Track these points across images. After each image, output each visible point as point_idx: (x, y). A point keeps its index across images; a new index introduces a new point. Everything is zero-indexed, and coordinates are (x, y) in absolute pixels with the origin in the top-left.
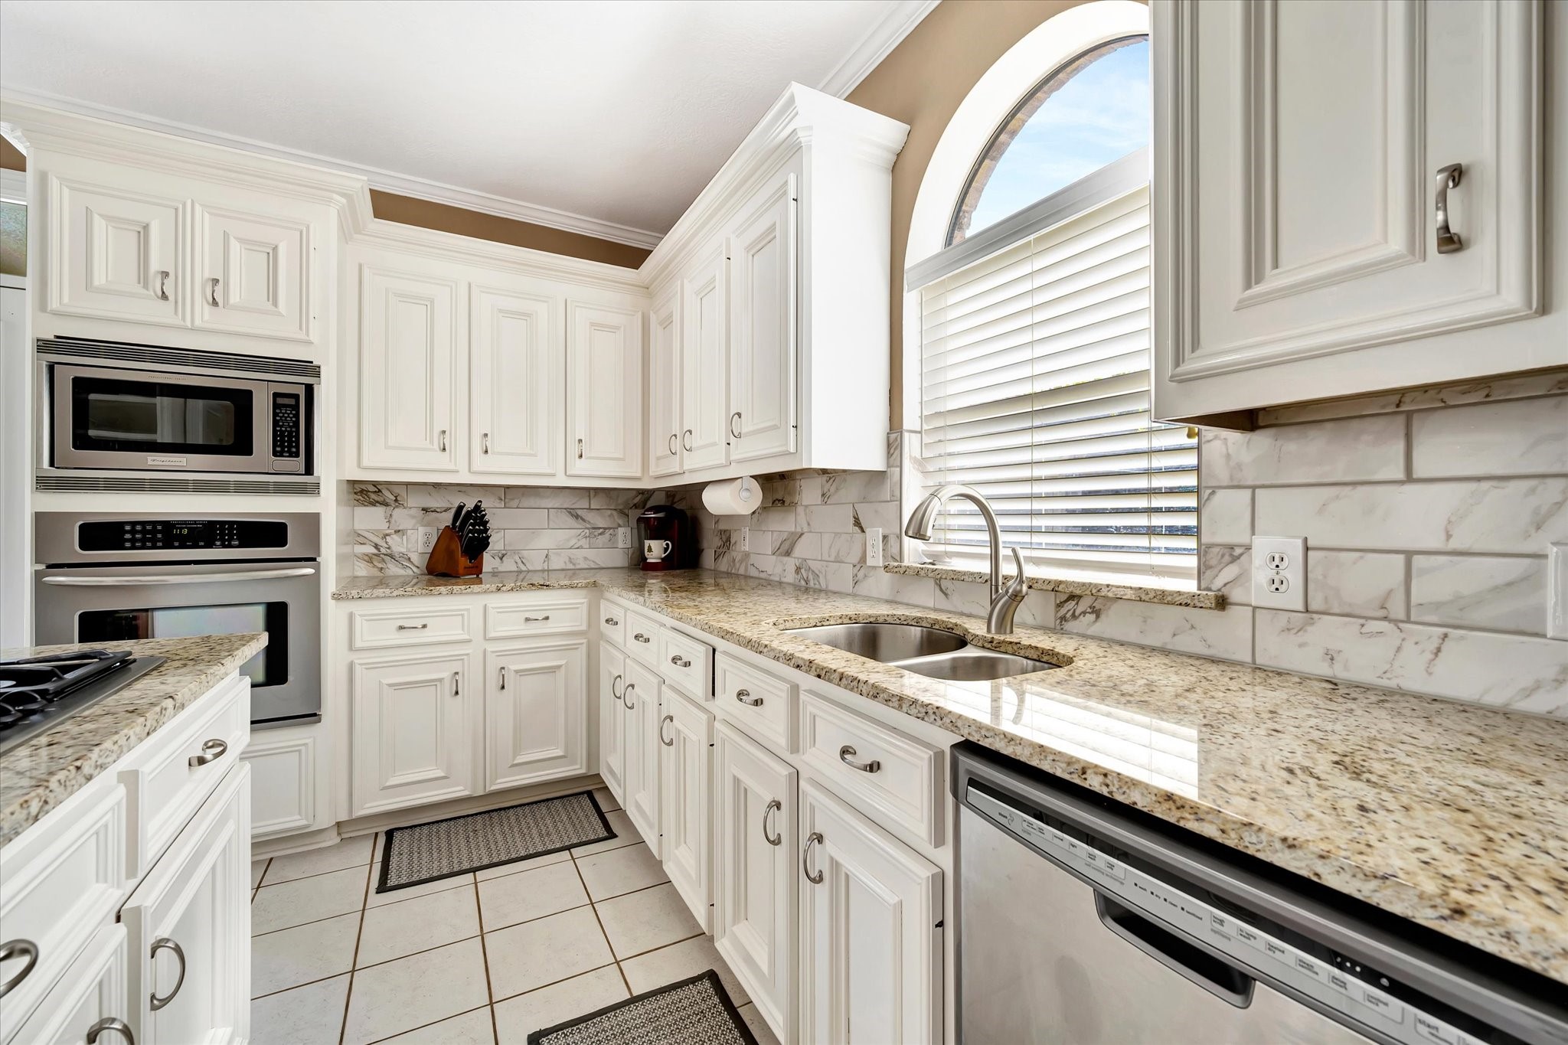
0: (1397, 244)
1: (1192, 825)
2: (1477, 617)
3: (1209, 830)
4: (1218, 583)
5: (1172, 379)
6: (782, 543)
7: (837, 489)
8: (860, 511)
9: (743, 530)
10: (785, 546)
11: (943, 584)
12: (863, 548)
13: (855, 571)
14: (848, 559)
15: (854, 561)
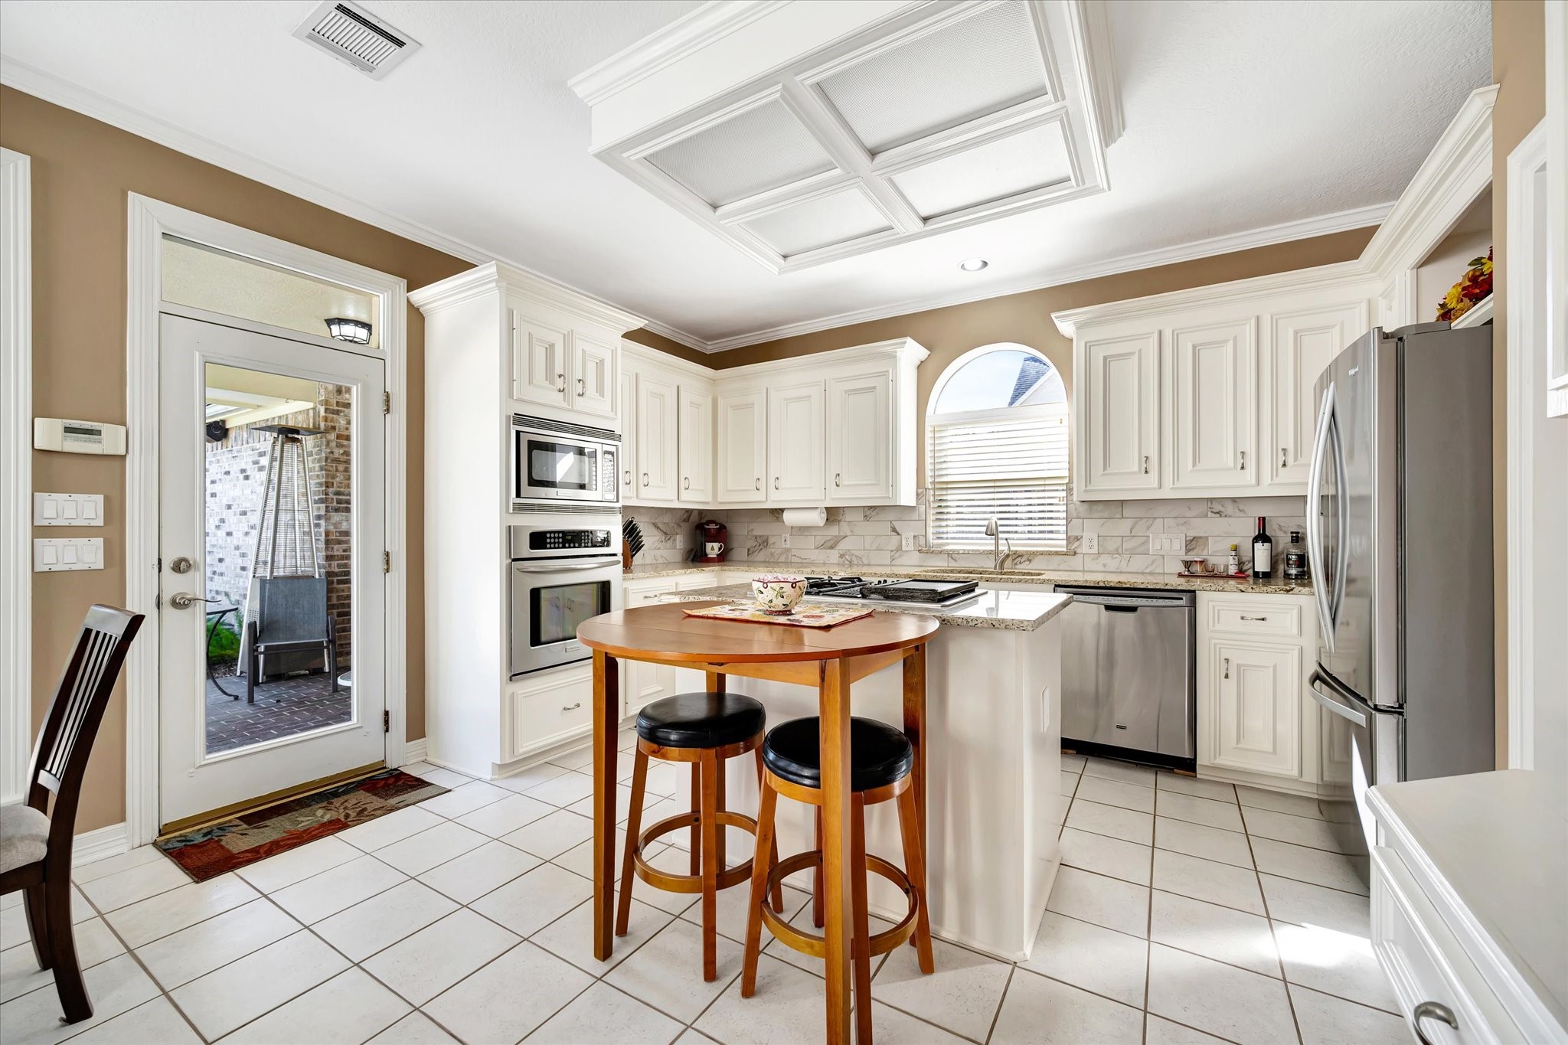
0: (1136, 469)
1: (1124, 586)
2: (1138, 551)
3: (1128, 586)
4: (1073, 547)
5: (1085, 491)
6: (825, 542)
7: (877, 514)
8: (897, 524)
9: (783, 535)
10: (830, 544)
11: (954, 557)
12: (899, 542)
13: (892, 554)
14: (886, 548)
15: (892, 549)
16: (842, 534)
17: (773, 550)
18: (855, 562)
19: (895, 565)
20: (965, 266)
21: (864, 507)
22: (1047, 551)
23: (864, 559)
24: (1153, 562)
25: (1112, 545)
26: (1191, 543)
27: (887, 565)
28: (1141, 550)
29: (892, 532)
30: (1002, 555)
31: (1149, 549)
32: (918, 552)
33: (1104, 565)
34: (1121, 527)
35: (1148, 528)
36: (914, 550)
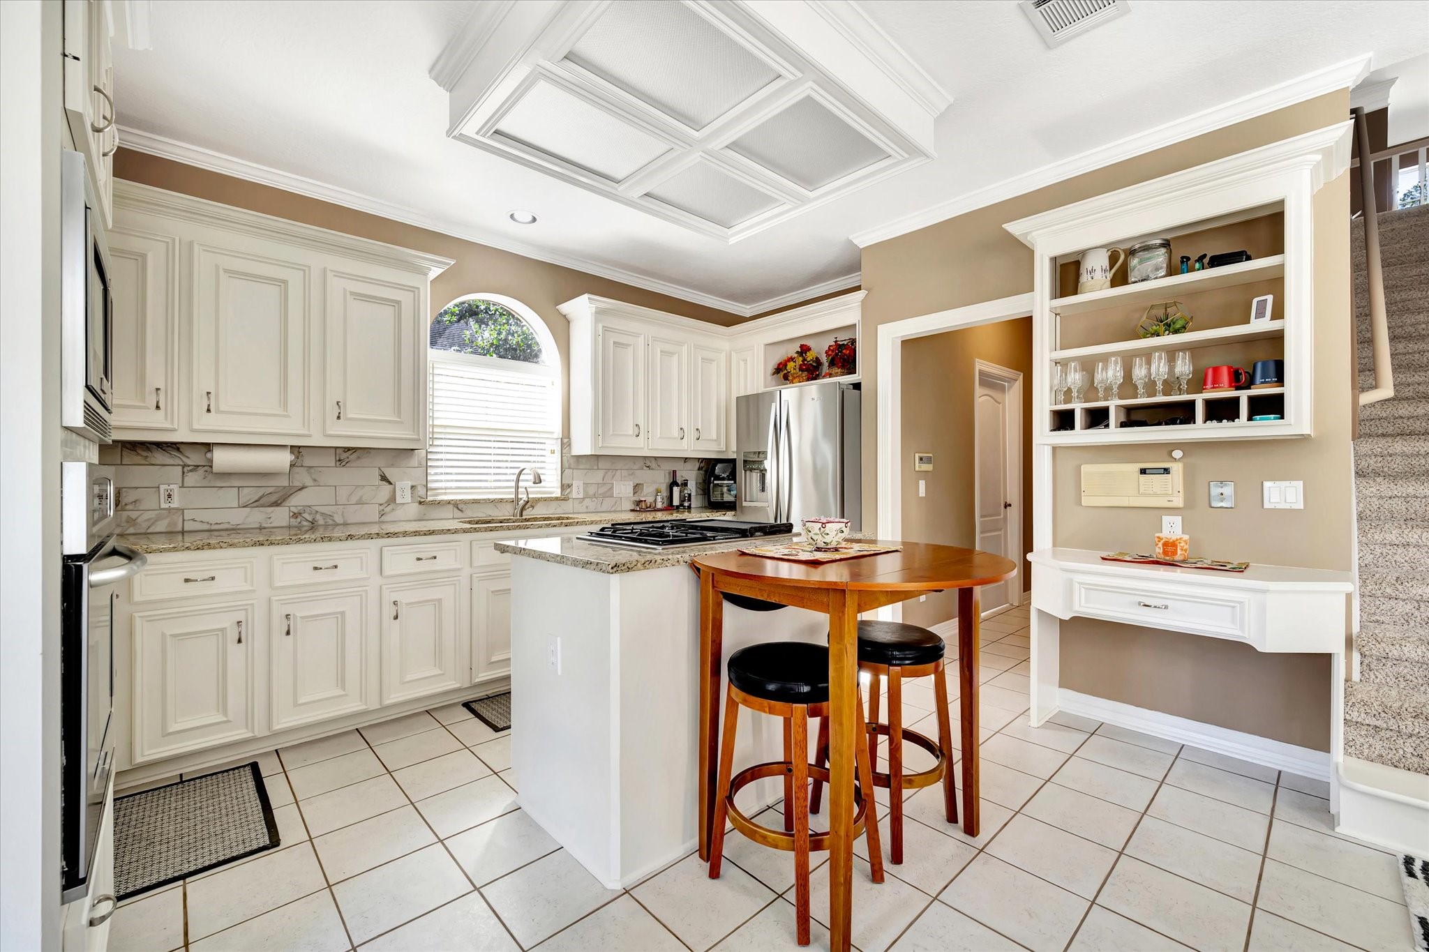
2: (607, 495)
4: (565, 494)
6: (261, 498)
7: (359, 458)
8: (389, 473)
9: (163, 488)
10: (273, 498)
11: (460, 507)
12: (392, 493)
13: (381, 508)
14: (373, 502)
15: (381, 502)
16: (297, 484)
17: (133, 515)
18: (321, 522)
19: (387, 522)
20: (515, 216)
21: (336, 448)
22: (549, 498)
23: (335, 515)
24: (616, 502)
25: (592, 490)
26: (637, 488)
27: (376, 523)
28: (609, 494)
29: (381, 480)
30: (521, 503)
31: (613, 493)
32: (417, 504)
33: (587, 507)
34: (597, 476)
35: (613, 477)
36: (412, 502)
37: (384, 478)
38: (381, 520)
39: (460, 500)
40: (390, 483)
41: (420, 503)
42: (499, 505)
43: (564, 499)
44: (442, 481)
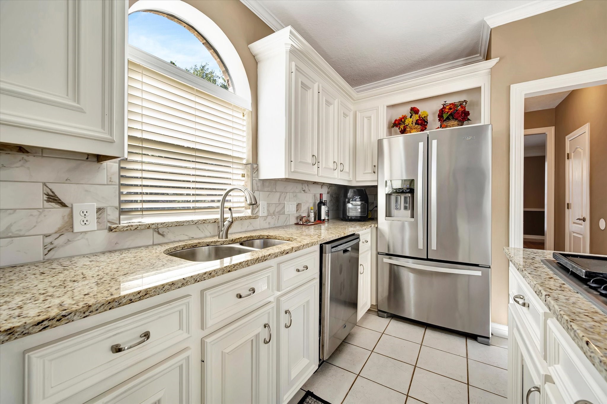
11: (161, 230)
12: (66, 219)
13: (48, 240)
14: (32, 232)
15: (47, 232)
22: (244, 217)
24: (287, 218)
25: (272, 209)
26: (298, 206)
28: (282, 212)
29: (48, 201)
30: (227, 223)
31: (285, 211)
32: (106, 231)
33: (269, 223)
34: (275, 198)
35: (285, 198)
36: (98, 230)
37: (52, 198)
38: (47, 257)
39: (162, 224)
40: (63, 205)
41: (111, 230)
42: (201, 226)
43: (254, 217)
44: (136, 201)
